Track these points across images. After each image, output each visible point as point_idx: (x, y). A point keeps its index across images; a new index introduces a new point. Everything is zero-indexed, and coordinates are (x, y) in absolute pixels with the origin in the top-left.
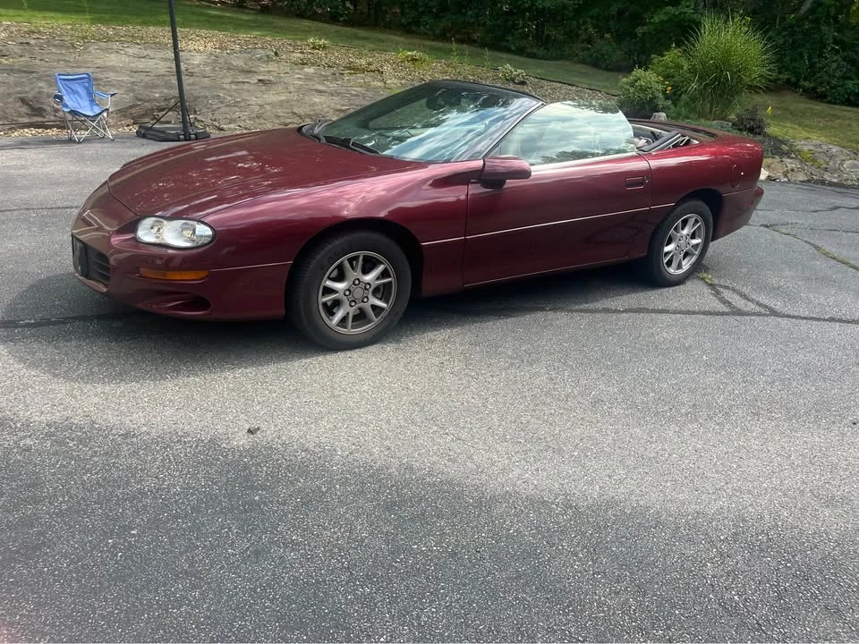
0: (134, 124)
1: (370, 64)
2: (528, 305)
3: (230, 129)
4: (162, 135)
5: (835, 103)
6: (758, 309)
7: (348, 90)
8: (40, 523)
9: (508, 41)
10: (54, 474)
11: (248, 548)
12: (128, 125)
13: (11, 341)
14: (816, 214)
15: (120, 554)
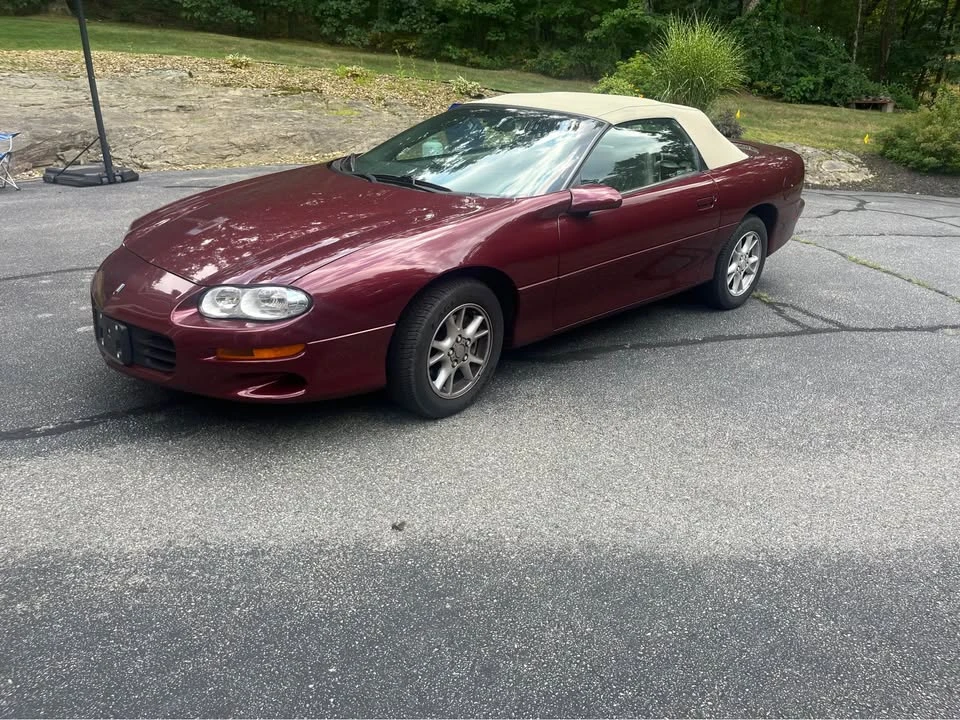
0: (34, 167)
1: (305, 82)
2: (607, 344)
3: (155, 166)
4: (80, 179)
5: (791, 102)
6: (826, 325)
7: (288, 114)
8: (212, 680)
9: (448, 50)
10: (194, 615)
11: (473, 666)
12: (27, 170)
13: (38, 454)
14: (822, 220)
15: (332, 700)
